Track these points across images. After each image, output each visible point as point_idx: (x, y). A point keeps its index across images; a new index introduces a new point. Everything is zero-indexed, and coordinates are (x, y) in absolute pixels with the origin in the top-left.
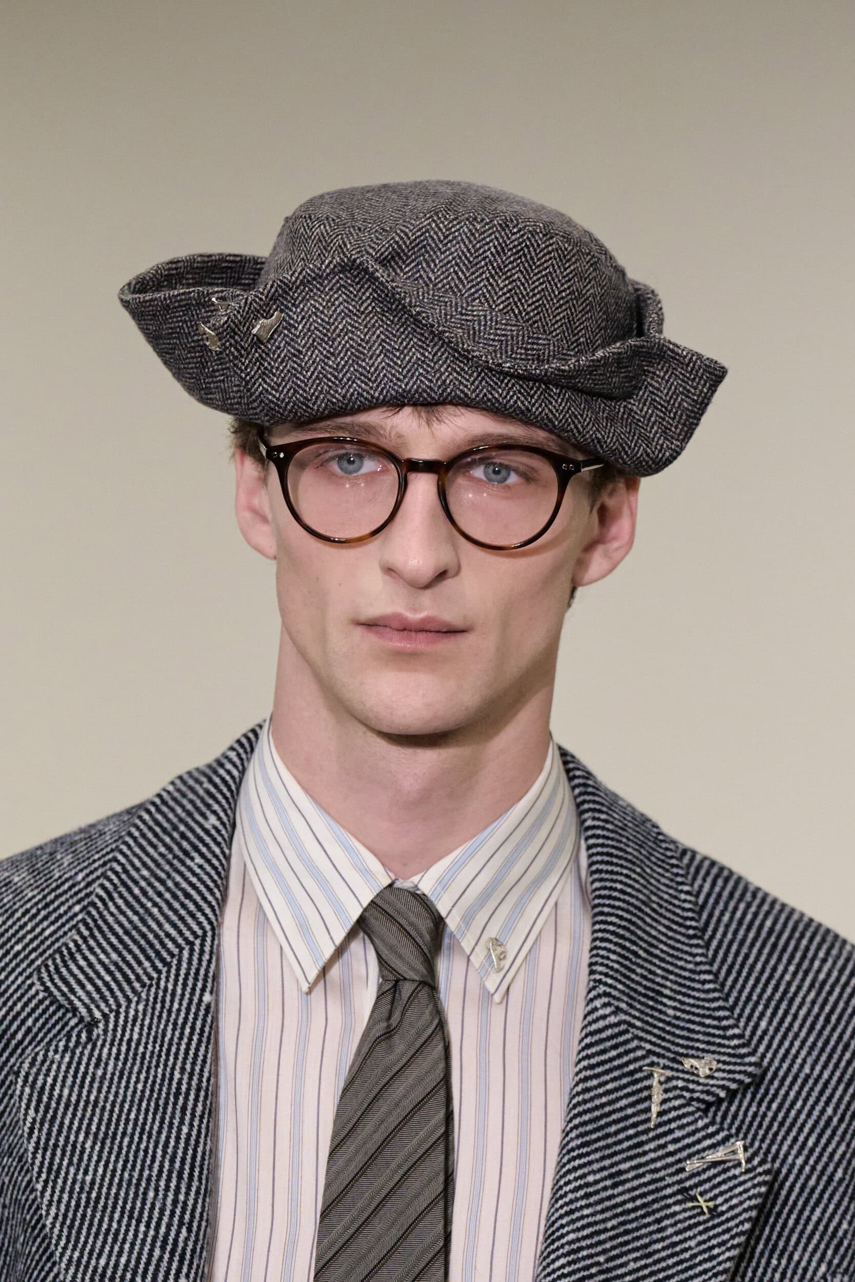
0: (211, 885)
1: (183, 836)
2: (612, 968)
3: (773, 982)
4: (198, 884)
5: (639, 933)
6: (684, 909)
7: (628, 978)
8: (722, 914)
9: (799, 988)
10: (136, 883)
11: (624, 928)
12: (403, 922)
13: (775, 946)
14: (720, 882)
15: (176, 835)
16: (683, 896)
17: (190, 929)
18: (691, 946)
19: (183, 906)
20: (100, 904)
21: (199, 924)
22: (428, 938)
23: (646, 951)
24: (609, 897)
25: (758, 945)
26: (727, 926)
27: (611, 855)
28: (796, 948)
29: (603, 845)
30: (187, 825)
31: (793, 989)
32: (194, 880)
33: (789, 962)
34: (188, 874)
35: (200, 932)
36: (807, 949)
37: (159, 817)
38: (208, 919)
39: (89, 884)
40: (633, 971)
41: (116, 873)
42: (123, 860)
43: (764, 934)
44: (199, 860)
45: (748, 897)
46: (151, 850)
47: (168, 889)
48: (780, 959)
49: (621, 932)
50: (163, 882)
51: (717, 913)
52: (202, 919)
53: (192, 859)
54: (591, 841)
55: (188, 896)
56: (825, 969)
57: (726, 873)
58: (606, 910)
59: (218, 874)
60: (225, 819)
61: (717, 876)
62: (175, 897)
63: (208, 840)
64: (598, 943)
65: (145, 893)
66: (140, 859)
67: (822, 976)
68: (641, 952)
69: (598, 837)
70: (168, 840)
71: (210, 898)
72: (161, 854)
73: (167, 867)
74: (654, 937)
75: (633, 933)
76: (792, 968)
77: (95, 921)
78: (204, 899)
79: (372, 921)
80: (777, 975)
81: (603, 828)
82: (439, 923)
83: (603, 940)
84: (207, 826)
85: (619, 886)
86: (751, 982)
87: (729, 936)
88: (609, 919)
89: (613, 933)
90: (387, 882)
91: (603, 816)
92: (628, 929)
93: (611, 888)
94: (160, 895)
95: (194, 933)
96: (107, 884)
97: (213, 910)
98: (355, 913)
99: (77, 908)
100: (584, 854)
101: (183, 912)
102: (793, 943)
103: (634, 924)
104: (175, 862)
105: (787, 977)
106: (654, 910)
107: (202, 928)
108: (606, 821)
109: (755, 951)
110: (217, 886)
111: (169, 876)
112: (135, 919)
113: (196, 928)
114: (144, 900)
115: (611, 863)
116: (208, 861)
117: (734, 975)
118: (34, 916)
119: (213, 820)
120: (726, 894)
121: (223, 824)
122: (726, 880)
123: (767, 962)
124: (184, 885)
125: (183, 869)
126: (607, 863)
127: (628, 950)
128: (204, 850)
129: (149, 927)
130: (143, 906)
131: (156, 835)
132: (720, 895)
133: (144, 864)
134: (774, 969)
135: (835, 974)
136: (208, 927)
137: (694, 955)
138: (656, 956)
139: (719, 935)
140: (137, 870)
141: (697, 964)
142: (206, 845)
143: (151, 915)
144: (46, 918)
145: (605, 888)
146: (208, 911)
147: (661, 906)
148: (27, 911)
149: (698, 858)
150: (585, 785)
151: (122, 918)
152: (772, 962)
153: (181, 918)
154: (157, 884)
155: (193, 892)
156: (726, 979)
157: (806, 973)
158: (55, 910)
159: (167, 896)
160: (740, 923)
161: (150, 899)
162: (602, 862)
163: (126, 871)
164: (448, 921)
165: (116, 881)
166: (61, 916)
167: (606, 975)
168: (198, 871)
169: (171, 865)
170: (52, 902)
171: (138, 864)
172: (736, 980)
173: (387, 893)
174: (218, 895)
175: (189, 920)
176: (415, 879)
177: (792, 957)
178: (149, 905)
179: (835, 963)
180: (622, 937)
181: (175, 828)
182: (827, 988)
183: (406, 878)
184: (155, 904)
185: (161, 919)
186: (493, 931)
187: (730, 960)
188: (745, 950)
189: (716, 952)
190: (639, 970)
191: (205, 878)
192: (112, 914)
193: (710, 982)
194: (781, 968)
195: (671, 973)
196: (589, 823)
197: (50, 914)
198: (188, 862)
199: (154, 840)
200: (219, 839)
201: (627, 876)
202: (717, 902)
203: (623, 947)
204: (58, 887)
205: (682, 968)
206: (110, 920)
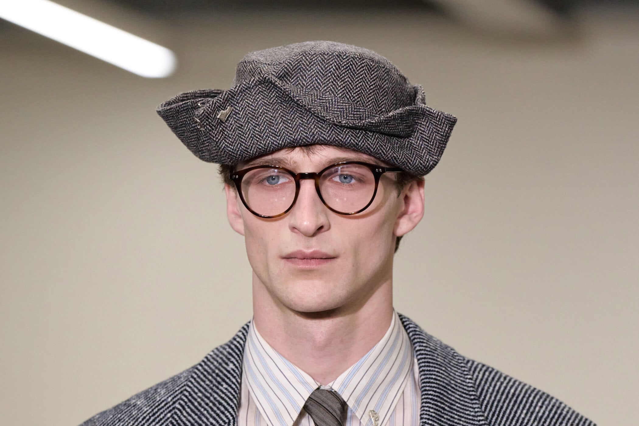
0: (232, 397)
1: (217, 375)
2: (431, 416)
3: (516, 419)
4: (225, 398)
5: (445, 398)
6: (468, 387)
7: (440, 420)
8: (489, 388)
10: (195, 400)
11: (437, 396)
12: (325, 406)
13: (516, 402)
14: (487, 373)
15: (214, 375)
16: (468, 381)
17: (222, 419)
18: (473, 404)
19: (218, 409)
20: (178, 413)
21: (226, 417)
22: (338, 412)
23: (449, 407)
24: (429, 382)
25: (507, 401)
26: (492, 394)
27: (429, 362)
28: (526, 402)
29: (425, 358)
30: (219, 370)
32: (223, 396)
33: (523, 408)
34: (220, 393)
35: (227, 421)
36: (532, 402)
37: (206, 367)
38: (231, 414)
39: (174, 403)
40: (443, 417)
41: (186, 396)
42: (189, 390)
44: (225, 386)
45: (502, 379)
46: (202, 383)
47: (211, 402)
48: (518, 407)
49: (436, 398)
50: (208, 398)
51: (486, 388)
52: (228, 414)
53: (222, 385)
54: (419, 357)
55: (220, 404)
56: (542, 411)
57: (490, 369)
58: (427, 388)
59: (235, 392)
60: (237, 365)
61: (486, 371)
62: (214, 405)
63: (229, 375)
64: (424, 404)
65: (200, 404)
66: (197, 388)
67: (540, 414)
68: (446, 408)
69: (422, 354)
70: (210, 378)
71: (231, 404)
72: (207, 385)
73: (210, 391)
74: (453, 401)
75: (441, 398)
76: (525, 411)
77: (176, 421)
78: (229, 404)
79: (311, 407)
80: (517, 415)
81: (425, 350)
82: (344, 405)
83: (426, 403)
84: (229, 369)
85: (434, 377)
86: (505, 419)
87: (493, 398)
88: (429, 393)
89: (431, 399)
90: (316, 387)
91: (424, 345)
92: (439, 397)
93: (430, 378)
94: (207, 404)
95: (224, 421)
96: (182, 402)
97: (233, 410)
98: (302, 404)
99: (169, 415)
100: (416, 367)
101: (218, 412)
102: (525, 400)
103: (442, 394)
104: (214, 388)
105: (523, 416)
106: (453, 388)
107: (228, 418)
108: (426, 347)
110: (235, 398)
111: (211, 395)
112: (196, 417)
113: (225, 419)
114: (200, 408)
115: (429, 366)
116: (230, 386)
117: (496, 416)
118: (148, 420)
119: (231, 366)
120: (490, 379)
121: (237, 367)
122: (490, 373)
123: (512, 409)
124: (219, 398)
125: (218, 391)
126: (427, 366)
127: (440, 407)
128: (228, 381)
130: (199, 411)
131: (205, 376)
132: (487, 380)
133: (199, 391)
134: (516, 412)
135: (547, 413)
136: (231, 418)
137: (474, 408)
138: (455, 410)
139: (487, 398)
140: (196, 393)
141: (476, 412)
142: (228, 378)
143: (203, 415)
144: (154, 421)
145: (427, 378)
146: (231, 410)
147: (456, 386)
148: (145, 418)
149: (476, 364)
150: (415, 331)
151: (189, 418)
152: (515, 409)
153: (218, 415)
154: (206, 399)
155: (223, 402)
156: (492, 419)
157: (532, 413)
158: (158, 416)
159: (211, 404)
160: (498, 392)
161: (203, 407)
162: (425, 366)
163: (191, 395)
164: (348, 403)
165: (186, 400)
166: (161, 419)
167: (428, 419)
168: (225, 391)
169: (212, 389)
170: (157, 412)
171: (196, 390)
172: (497, 419)
173: (317, 394)
174: (235, 402)
175: (222, 415)
176: (330, 384)
177: (525, 406)
178: (202, 410)
179: (546, 408)
180: (436, 401)
181: (214, 372)
182: (543, 420)
183: (326, 385)
184: (205, 409)
185: (208, 416)
186: (371, 407)
188: (501, 404)
189: (486, 406)
190: (445, 416)
191: (229, 394)
192: (185, 417)
193: (482, 420)
194: (519, 412)
195: (463, 417)
196: (418, 348)
197: (156, 418)
198: (220, 387)
199: (204, 378)
200: (235, 375)
201: (438, 372)
202: (486, 383)
203: (437, 406)
204: (159, 405)
205: (468, 415)
206: (184, 419)
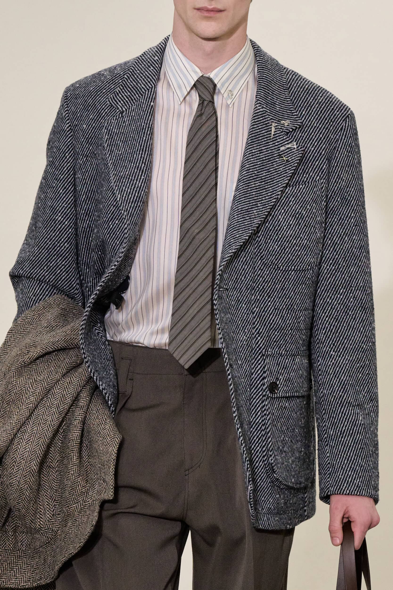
0: (155, 74)
1: (149, 62)
2: (262, 97)
3: (307, 102)
4: (152, 74)
5: (270, 88)
6: (283, 82)
7: (266, 99)
8: (294, 84)
9: (314, 103)
10: (136, 74)
11: (266, 86)
12: (205, 85)
13: (308, 93)
14: (294, 76)
15: (147, 62)
16: (283, 79)
17: (148, 86)
18: (285, 92)
19: (147, 80)
20: (126, 80)
21: (151, 84)
22: (212, 90)
23: (272, 92)
24: (262, 78)
25: (303, 92)
26: (295, 87)
27: (263, 68)
28: (314, 93)
29: (261, 65)
30: (150, 59)
31: (312, 104)
32: (150, 73)
33: (312, 97)
34: (149, 72)
35: (151, 87)
36: (317, 93)
37: (143, 58)
38: (153, 83)
39: (124, 75)
40: (268, 98)
41: (131, 72)
42: (133, 69)
43: (305, 89)
44: (152, 68)
45: (302, 80)
46: (140, 66)
47: (144, 76)
48: (309, 96)
49: (265, 87)
50: (142, 74)
51: (293, 84)
52: (152, 83)
53: (150, 68)
54: (258, 64)
55: (148, 77)
56: (321, 99)
57: (296, 74)
58: (261, 82)
59: (157, 72)
60: (160, 58)
61: (293, 74)
62: (145, 78)
63: (155, 63)
64: (258, 90)
65: (138, 77)
66: (137, 68)
67: (320, 101)
68: (270, 93)
69: (260, 63)
70: (145, 63)
71: (154, 78)
72: (143, 67)
73: (144, 70)
74: (274, 89)
75: (268, 88)
76: (312, 98)
77: (124, 85)
78: (153, 78)
79: (197, 85)
80: (308, 100)
81: (262, 61)
82: (215, 86)
83: (260, 89)
84: (155, 59)
85: (265, 76)
86: (301, 101)
87: (296, 90)
88: (262, 84)
89: (262, 88)
90: (201, 75)
91: (262, 58)
92: (267, 87)
93: (263, 76)
94: (141, 77)
95: (149, 87)
96: (128, 75)
97: (155, 81)
98: (193, 83)
99: (120, 81)
100: (256, 69)
101: (147, 81)
102: (313, 92)
103: (268, 85)
104: (146, 69)
105: (311, 101)
106: (275, 82)
107: (152, 86)
108: (263, 59)
109: (302, 94)
110: (157, 75)
111: (144, 72)
112: (135, 83)
113: (150, 85)
114: (137, 79)
115: (263, 70)
116: (155, 68)
117: (296, 100)
119: (157, 58)
120: (295, 79)
121: (159, 59)
122: (296, 76)
123: (305, 96)
124: (148, 74)
125: (148, 70)
126: (262, 70)
127: (267, 92)
128: (154, 65)
129: (138, 86)
130: (137, 80)
131: (142, 62)
132: (294, 79)
133: (138, 70)
134: (307, 98)
135: (324, 100)
136: (153, 85)
137: (285, 94)
138: (275, 94)
139: (293, 90)
140: (136, 71)
141: (286, 96)
142: (154, 64)
143: (139, 82)
144: (112, 83)
145: (261, 76)
146: (153, 81)
147: (277, 81)
149: (289, 70)
150: (257, 49)
151: (131, 84)
152: (307, 97)
153: (146, 83)
154: (141, 74)
155: (150, 76)
156: (294, 101)
157: (316, 100)
158: (115, 81)
159: (143, 77)
160: (299, 86)
161: (139, 78)
162: (261, 69)
163: (133, 71)
164: (217, 85)
165: (131, 74)
166: (116, 83)
167: (260, 98)
168: (152, 71)
169: (145, 69)
170: (114, 79)
171: (137, 69)
172: (297, 101)
173: (202, 79)
174: (157, 77)
175: (148, 84)
176: (209, 74)
177: (312, 95)
178: (139, 80)
179: (324, 97)
180: (265, 89)
181: (147, 60)
182: (322, 104)
183: (206, 74)
184: (140, 80)
185: (141, 83)
186: (230, 88)
187: (295, 96)
188: (300, 93)
189: (292, 94)
190: (269, 97)
191: (153, 73)
192: (129, 83)
193: (289, 101)
194: (309, 98)
195: (279, 98)
196: (258, 59)
197: (113, 82)
198: (149, 69)
199: (141, 63)
200: (158, 63)
201: (267, 73)
202: (293, 81)
203: (265, 91)
204: (116, 75)
205: (282, 97)
206: (128, 84)
